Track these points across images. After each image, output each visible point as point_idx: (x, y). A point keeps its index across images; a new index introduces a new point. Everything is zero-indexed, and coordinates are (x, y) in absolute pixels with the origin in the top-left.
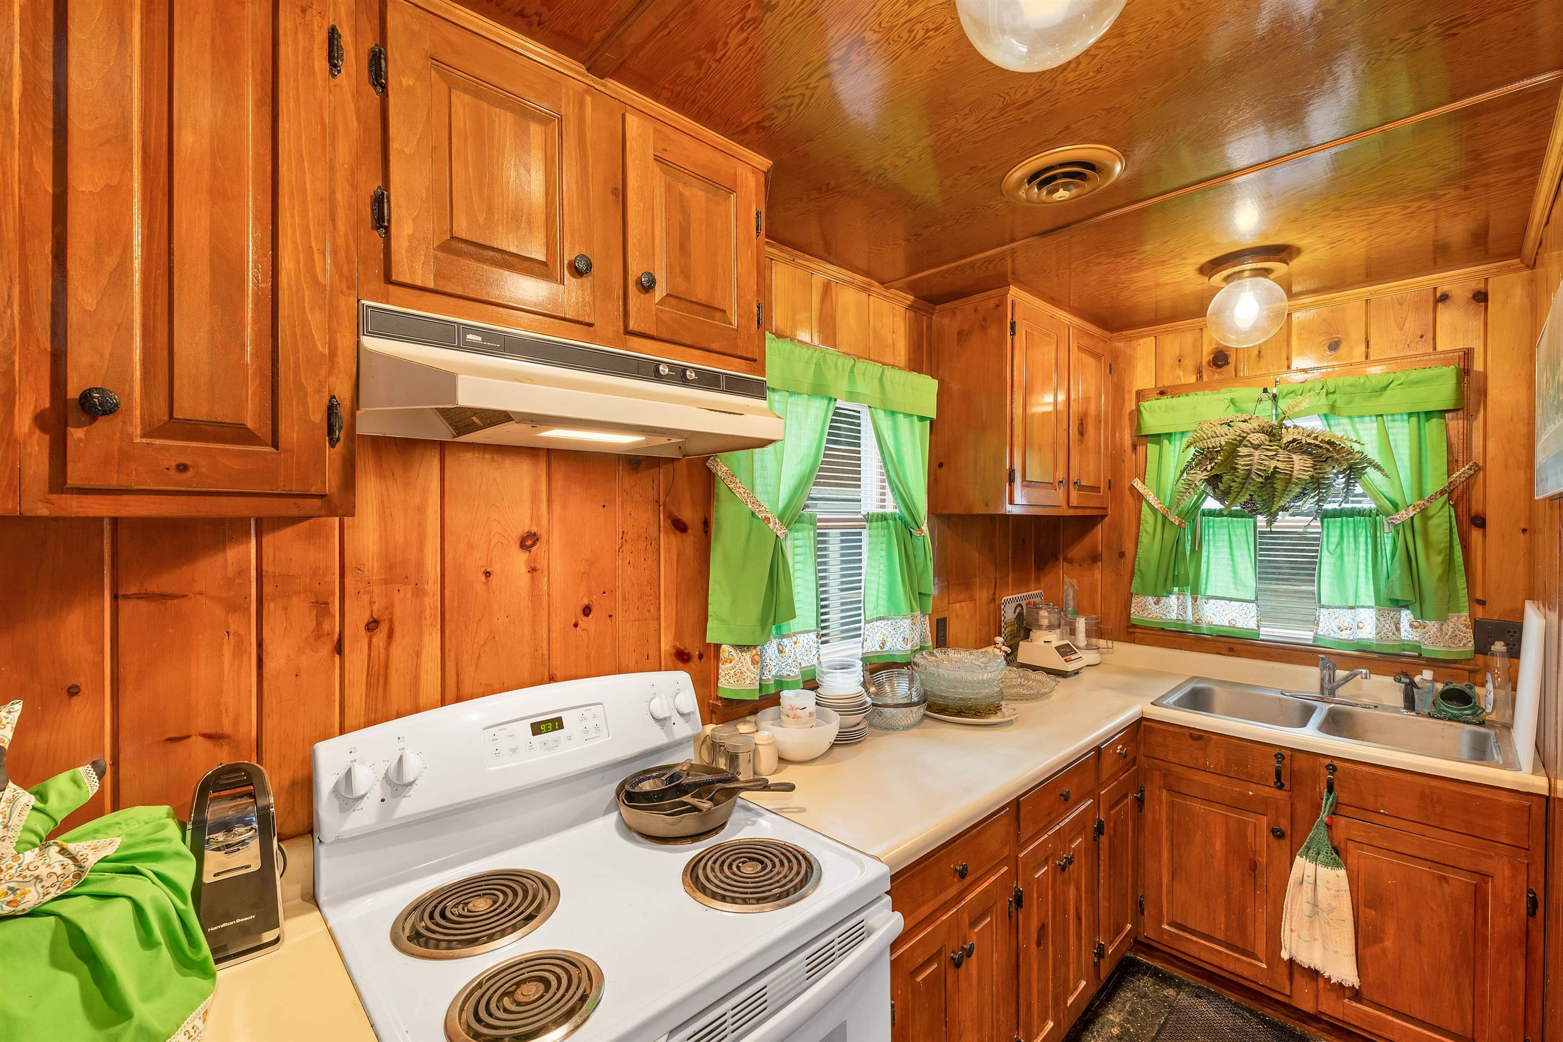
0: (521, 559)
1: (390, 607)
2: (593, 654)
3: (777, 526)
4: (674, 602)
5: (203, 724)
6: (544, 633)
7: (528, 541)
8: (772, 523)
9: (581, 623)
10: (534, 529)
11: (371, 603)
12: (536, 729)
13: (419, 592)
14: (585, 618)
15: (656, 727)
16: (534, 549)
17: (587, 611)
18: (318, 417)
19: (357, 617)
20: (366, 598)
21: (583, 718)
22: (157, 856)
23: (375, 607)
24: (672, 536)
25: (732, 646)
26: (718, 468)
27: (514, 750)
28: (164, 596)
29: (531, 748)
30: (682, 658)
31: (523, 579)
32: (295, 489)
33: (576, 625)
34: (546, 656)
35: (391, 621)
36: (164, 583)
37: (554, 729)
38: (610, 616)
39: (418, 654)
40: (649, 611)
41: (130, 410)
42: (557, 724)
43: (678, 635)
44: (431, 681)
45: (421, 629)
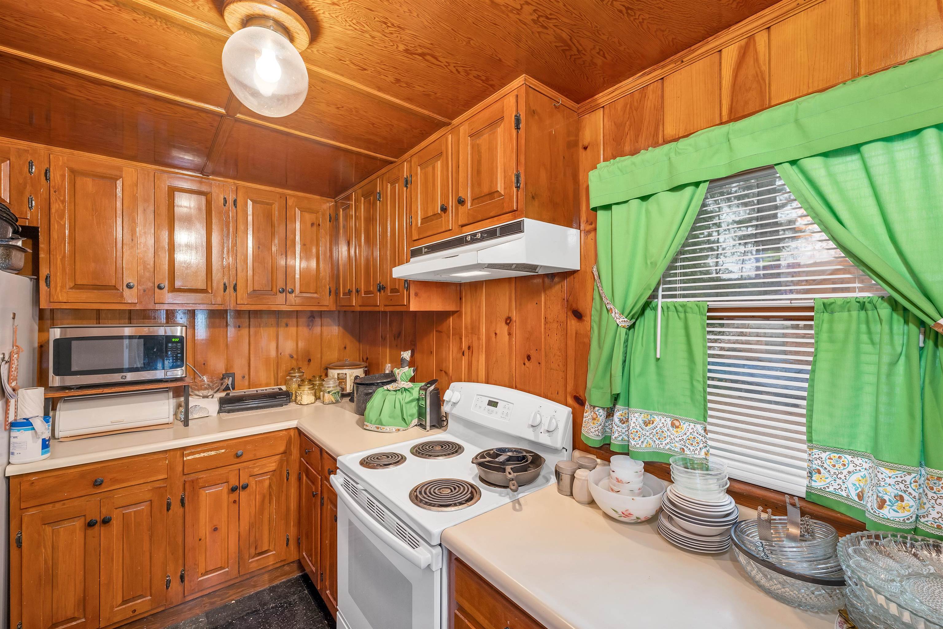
0: (505, 328)
1: (472, 343)
2: (531, 381)
3: (617, 315)
4: (573, 364)
6: (513, 364)
7: (508, 321)
8: (614, 313)
9: (526, 363)
10: (510, 316)
11: (468, 340)
12: (490, 403)
13: (479, 339)
14: (527, 361)
16: (510, 324)
17: (529, 358)
18: (403, 284)
19: (466, 345)
20: (468, 338)
21: (505, 406)
23: (470, 342)
24: (573, 322)
26: (595, 273)
27: (480, 407)
29: (485, 409)
30: (577, 401)
31: (507, 338)
33: (524, 364)
34: (514, 375)
35: (473, 348)
37: (494, 406)
38: (539, 363)
39: (479, 362)
40: (559, 365)
42: (497, 405)
43: (576, 385)
44: (482, 374)
45: (479, 353)
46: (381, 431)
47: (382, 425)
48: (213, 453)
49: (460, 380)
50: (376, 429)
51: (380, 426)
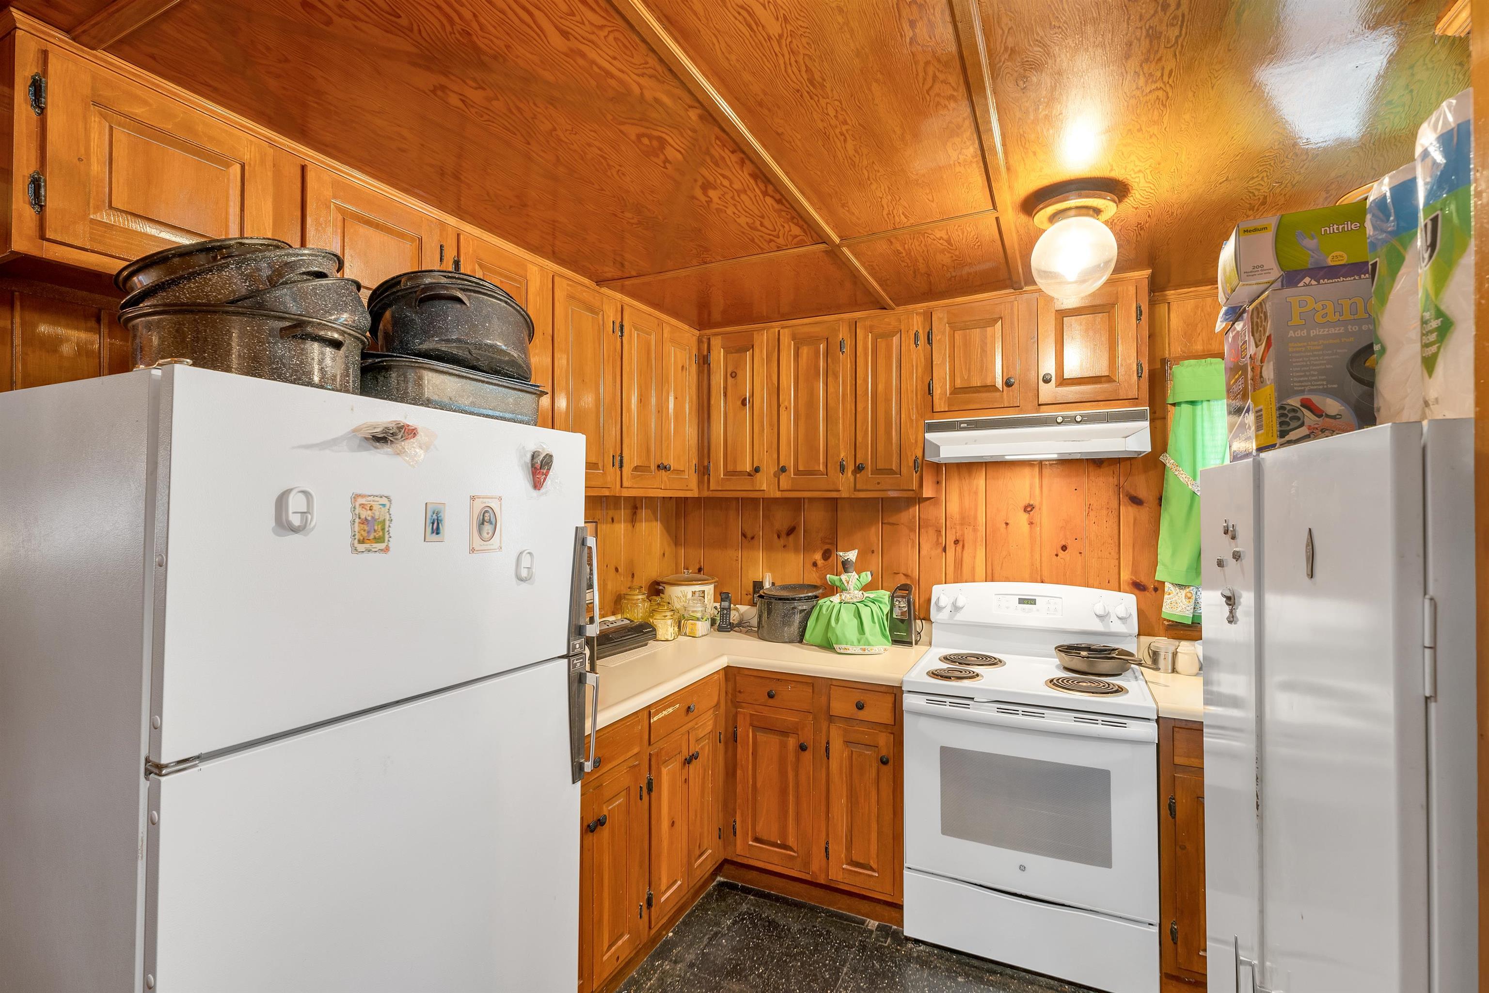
0: (1024, 517)
1: (963, 535)
2: (1068, 573)
4: (1131, 551)
5: (903, 570)
6: (1037, 557)
7: (1029, 508)
9: (1060, 555)
10: (1032, 503)
11: (956, 533)
12: (1022, 601)
13: (975, 530)
14: (1062, 552)
15: (1097, 620)
16: (1031, 513)
17: (1064, 548)
18: (911, 464)
19: (951, 539)
20: (954, 530)
21: (1049, 603)
22: (881, 602)
23: (958, 535)
24: (1130, 508)
25: (1173, 584)
26: (1167, 461)
27: (1007, 608)
28: (893, 524)
29: (1016, 609)
30: (1138, 587)
31: (1026, 527)
32: (906, 488)
33: (1057, 555)
34: (1039, 569)
35: (963, 541)
36: (892, 520)
37: (1031, 604)
38: (1080, 553)
39: (975, 557)
40: (1110, 553)
41: (868, 468)
42: (1032, 602)
43: (1135, 571)
44: (980, 570)
45: (975, 547)
46: (869, 653)
47: (869, 644)
48: (670, 710)
49: (940, 583)
50: (862, 652)
51: (866, 647)
